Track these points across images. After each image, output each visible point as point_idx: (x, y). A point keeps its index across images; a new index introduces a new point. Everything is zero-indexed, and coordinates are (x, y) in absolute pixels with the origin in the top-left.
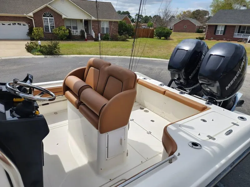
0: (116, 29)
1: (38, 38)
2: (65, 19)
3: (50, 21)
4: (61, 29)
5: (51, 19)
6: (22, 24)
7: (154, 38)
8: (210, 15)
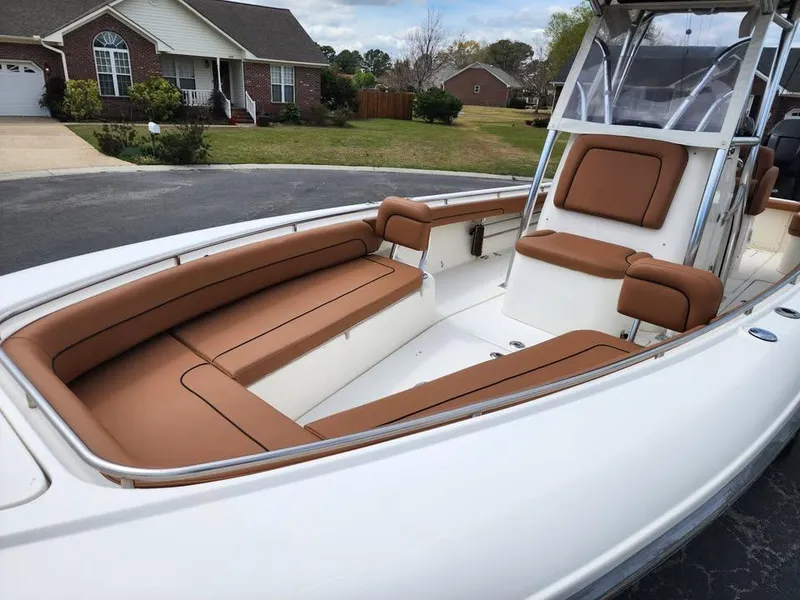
0: (313, 89)
1: (82, 114)
2: (164, 53)
3: (117, 61)
4: (157, 88)
5: (121, 54)
6: (21, 68)
7: (413, 118)
8: (535, 57)
